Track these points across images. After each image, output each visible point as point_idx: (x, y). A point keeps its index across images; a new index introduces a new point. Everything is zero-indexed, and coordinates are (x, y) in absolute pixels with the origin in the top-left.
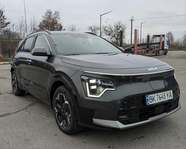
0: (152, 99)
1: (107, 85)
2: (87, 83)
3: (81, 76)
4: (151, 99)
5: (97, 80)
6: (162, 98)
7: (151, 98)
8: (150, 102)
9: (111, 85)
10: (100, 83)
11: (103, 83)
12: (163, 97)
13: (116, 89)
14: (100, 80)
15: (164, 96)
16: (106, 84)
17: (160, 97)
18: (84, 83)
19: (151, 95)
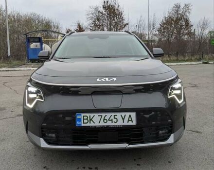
0: (89, 119)
4: (87, 119)
6: (109, 120)
7: (85, 118)
8: (84, 123)
12: (112, 120)
13: (44, 101)
15: (115, 118)
17: (104, 119)
19: (88, 115)
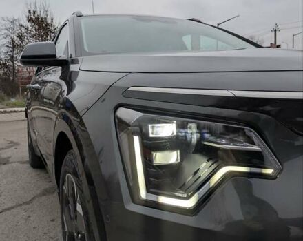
1: (231, 147)
2: (136, 139)
3: (116, 108)
5: (182, 126)
9: (250, 147)
10: (195, 138)
11: (207, 135)
13: (280, 172)
14: (194, 126)
16: (223, 144)
18: (123, 136)
